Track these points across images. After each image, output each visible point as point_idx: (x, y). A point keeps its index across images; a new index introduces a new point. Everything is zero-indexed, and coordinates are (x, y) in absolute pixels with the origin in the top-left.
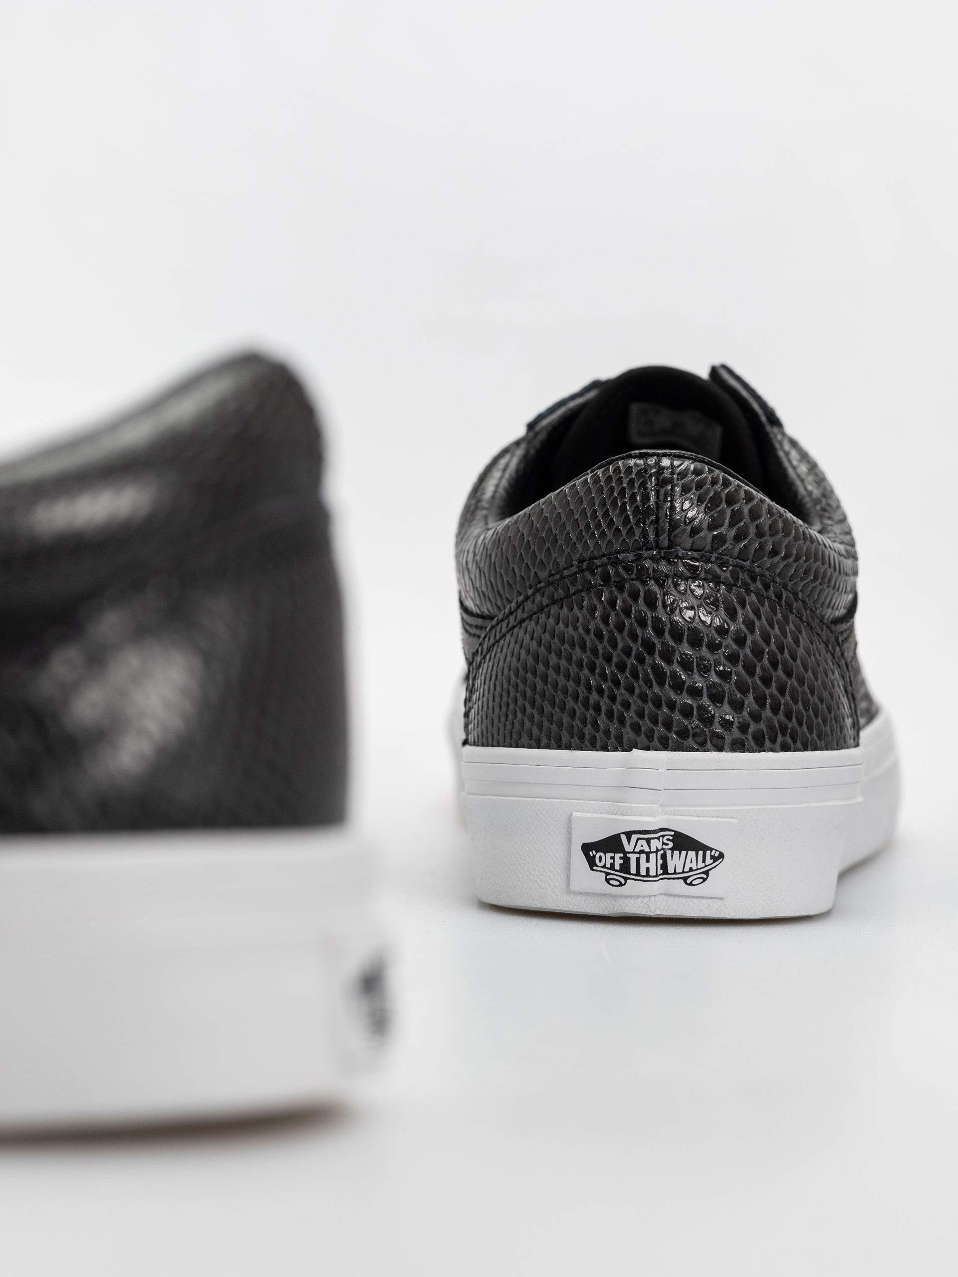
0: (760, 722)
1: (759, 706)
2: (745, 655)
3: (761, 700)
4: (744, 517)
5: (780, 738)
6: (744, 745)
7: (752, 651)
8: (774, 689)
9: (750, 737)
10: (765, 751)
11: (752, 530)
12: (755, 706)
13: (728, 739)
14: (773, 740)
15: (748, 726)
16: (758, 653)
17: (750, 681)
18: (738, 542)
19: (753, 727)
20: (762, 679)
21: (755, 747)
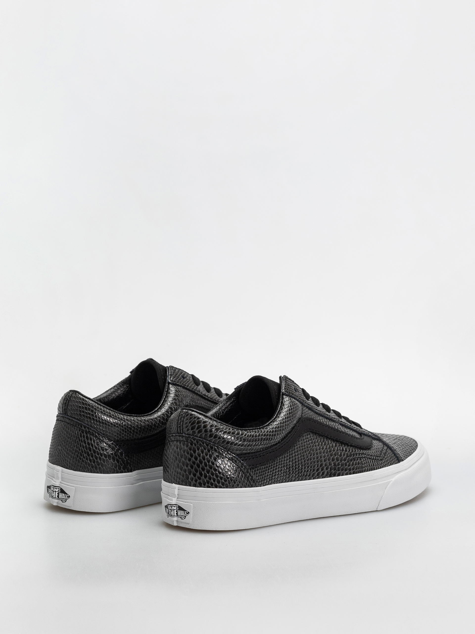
0: (201, 480)
1: (201, 476)
2: (197, 463)
3: (201, 474)
4: (201, 427)
5: (207, 484)
6: (196, 485)
7: (199, 462)
8: (206, 471)
9: (198, 484)
10: (202, 487)
11: (203, 430)
12: (199, 476)
13: (192, 484)
14: (205, 485)
15: (197, 480)
16: (201, 462)
17: (198, 469)
18: (199, 433)
19: (198, 481)
20: (202, 468)
21: (199, 486)
